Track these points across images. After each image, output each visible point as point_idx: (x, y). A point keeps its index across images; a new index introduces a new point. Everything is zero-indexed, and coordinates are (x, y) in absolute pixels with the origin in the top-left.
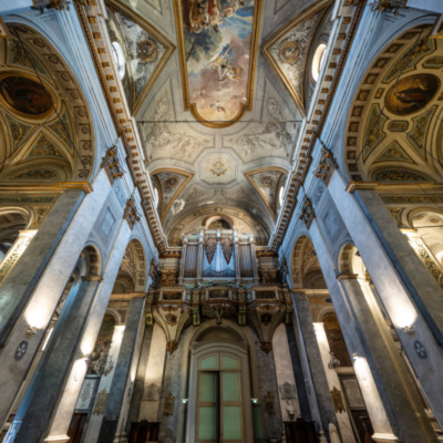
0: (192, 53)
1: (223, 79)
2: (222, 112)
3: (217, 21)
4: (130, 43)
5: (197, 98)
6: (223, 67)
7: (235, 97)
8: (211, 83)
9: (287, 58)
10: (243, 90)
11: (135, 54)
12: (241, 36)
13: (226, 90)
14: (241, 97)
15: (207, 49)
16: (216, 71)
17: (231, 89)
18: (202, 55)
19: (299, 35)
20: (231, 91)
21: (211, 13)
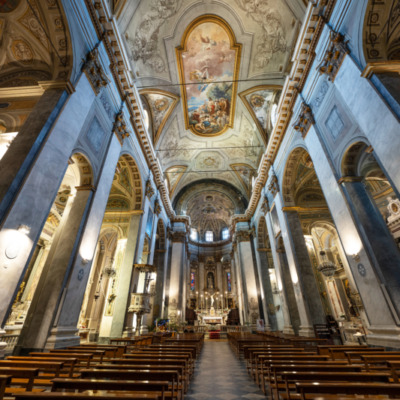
0: (228, 88)
1: (204, 69)
2: (204, 37)
3: (210, 103)
4: (266, 109)
5: (229, 54)
6: (205, 78)
7: (192, 56)
8: (214, 66)
9: (161, 101)
10: (186, 64)
11: (265, 103)
12: (194, 98)
13: (201, 60)
14: (188, 57)
15: (217, 89)
16: (211, 74)
17: (197, 61)
18: (221, 86)
19: (160, 115)
20: (197, 60)
21: (214, 107)
